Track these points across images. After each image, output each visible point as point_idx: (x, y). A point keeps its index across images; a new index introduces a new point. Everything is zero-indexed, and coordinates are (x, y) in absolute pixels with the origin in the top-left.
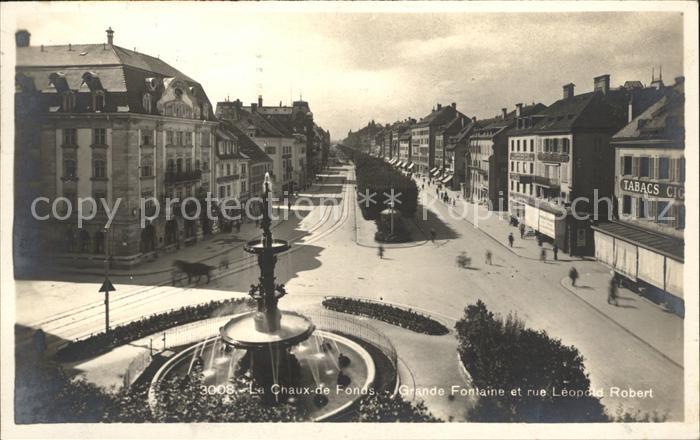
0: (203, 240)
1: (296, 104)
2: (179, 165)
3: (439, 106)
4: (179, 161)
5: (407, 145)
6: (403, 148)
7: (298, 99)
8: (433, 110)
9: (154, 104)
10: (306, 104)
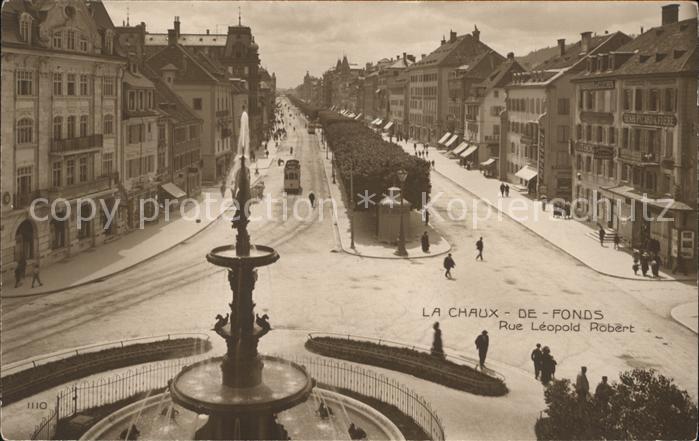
0: (105, 243)
1: (232, 30)
2: (71, 127)
3: (453, 34)
4: (72, 119)
5: (401, 97)
6: (395, 103)
7: (235, 24)
8: (443, 42)
9: (36, 31)
10: (247, 31)
